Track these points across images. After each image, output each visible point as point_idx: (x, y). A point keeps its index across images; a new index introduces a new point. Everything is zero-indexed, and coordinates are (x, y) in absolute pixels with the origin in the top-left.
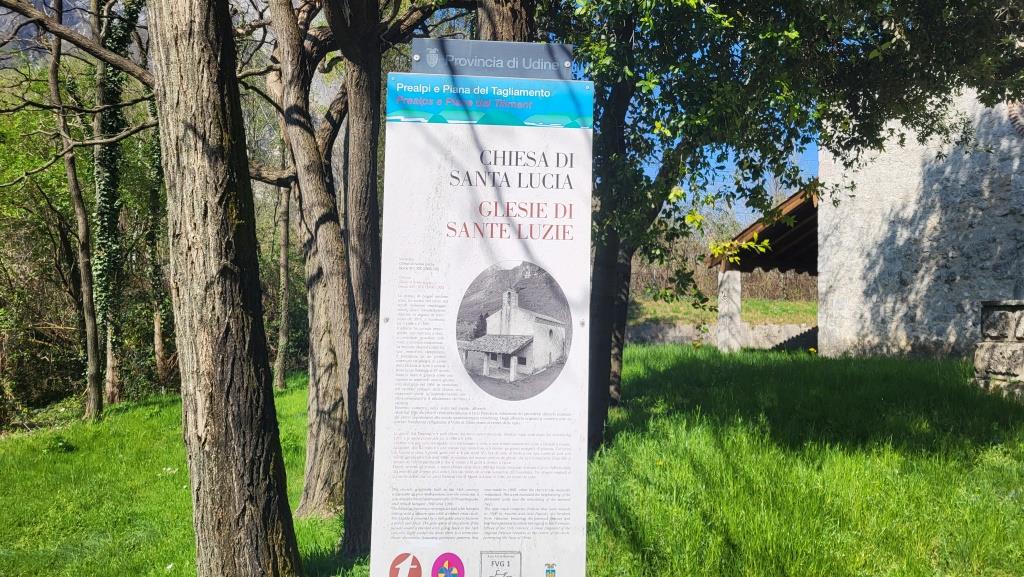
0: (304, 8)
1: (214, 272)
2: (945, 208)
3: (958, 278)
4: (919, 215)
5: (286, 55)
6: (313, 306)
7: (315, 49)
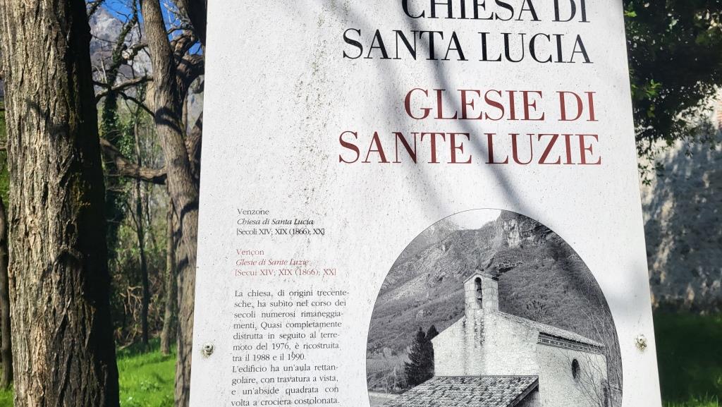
0: (181, 40)
1: (53, 258)
2: (676, 196)
3: (692, 250)
4: (655, 202)
5: (157, 64)
6: (181, 289)
7: (188, 70)
